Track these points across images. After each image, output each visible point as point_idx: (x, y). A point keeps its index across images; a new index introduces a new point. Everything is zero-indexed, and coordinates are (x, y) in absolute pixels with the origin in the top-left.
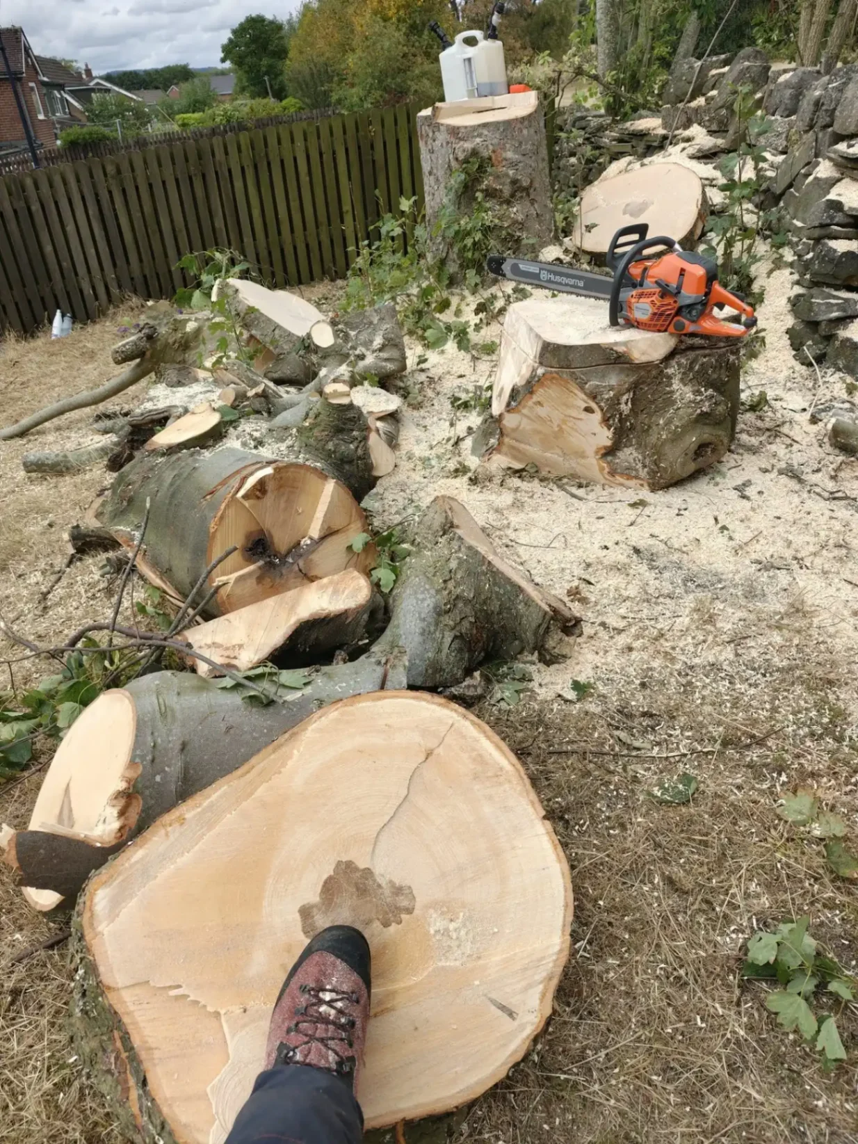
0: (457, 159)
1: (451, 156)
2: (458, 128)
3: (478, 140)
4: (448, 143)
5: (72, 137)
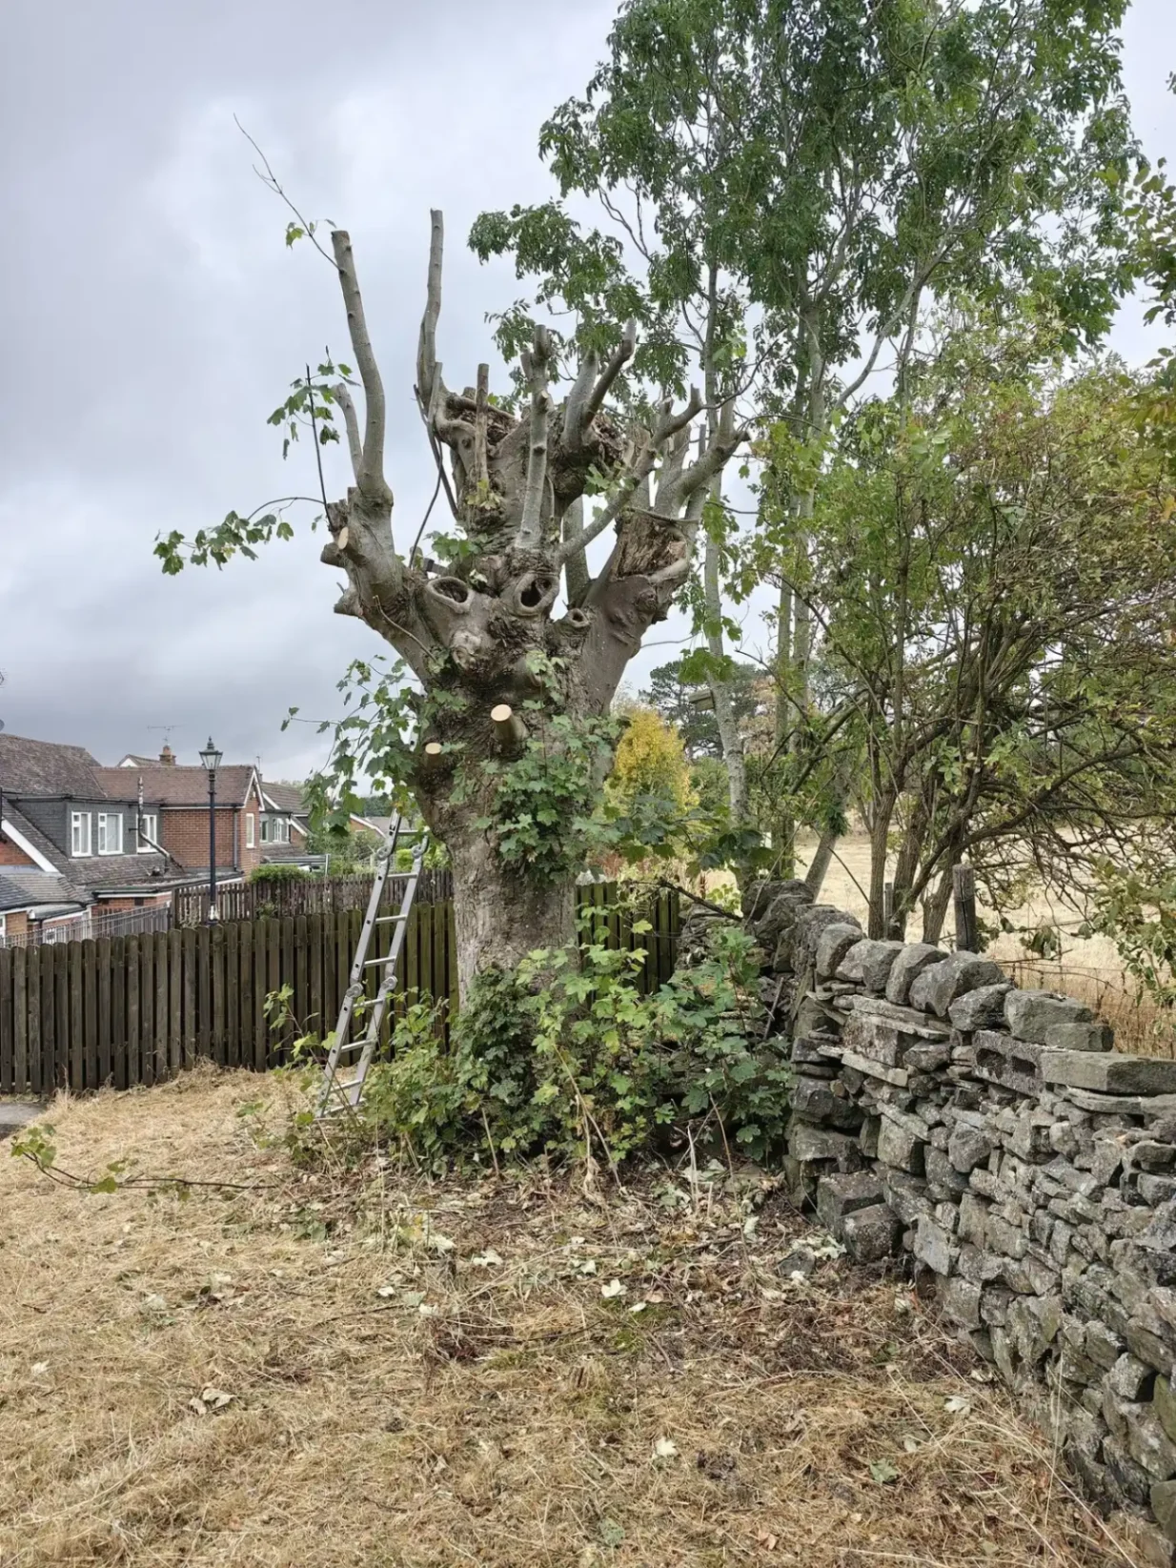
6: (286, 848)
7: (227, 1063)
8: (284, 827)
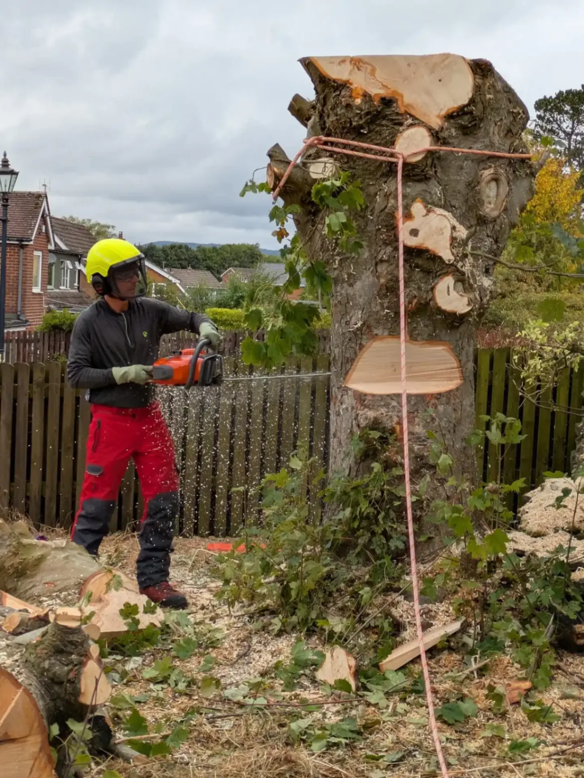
0: (358, 426)
1: (354, 422)
2: (365, 395)
3: (383, 410)
4: (353, 408)
5: (57, 321)
6: (74, 296)
7: (42, 520)
8: (73, 272)
